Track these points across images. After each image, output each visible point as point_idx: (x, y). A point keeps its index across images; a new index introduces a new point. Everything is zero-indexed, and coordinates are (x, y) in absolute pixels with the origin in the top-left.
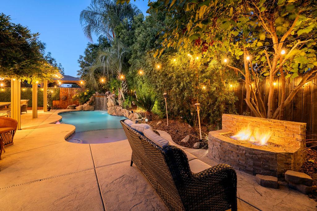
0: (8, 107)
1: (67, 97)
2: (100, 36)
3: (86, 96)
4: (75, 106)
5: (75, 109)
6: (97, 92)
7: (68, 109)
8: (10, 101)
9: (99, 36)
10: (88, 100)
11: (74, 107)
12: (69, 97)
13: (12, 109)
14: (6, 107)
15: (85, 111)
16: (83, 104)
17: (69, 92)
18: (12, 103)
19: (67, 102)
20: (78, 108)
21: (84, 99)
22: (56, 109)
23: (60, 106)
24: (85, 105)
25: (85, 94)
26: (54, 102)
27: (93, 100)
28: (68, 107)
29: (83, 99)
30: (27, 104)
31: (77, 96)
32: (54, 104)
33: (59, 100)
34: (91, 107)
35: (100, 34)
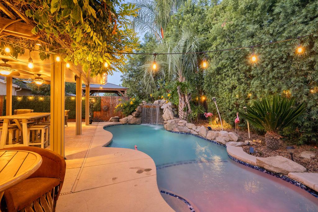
0: (46, 119)
1: (109, 108)
2: (146, 34)
3: (132, 106)
4: (119, 119)
5: (119, 121)
6: (145, 101)
7: (111, 121)
8: (49, 111)
9: (144, 34)
10: (134, 111)
11: (117, 120)
12: (111, 107)
13: (52, 123)
14: (44, 119)
15: (130, 124)
16: (127, 116)
17: (111, 101)
18: (51, 114)
19: (109, 113)
20: (123, 120)
21: (130, 110)
22: (98, 122)
23: (101, 118)
24: (130, 117)
25: (131, 103)
26: (95, 112)
27: (140, 110)
28: (110, 119)
29: (128, 109)
30: (67, 116)
31: (121, 106)
32: (95, 115)
33: (100, 111)
34: (138, 120)
35: (146, 31)
